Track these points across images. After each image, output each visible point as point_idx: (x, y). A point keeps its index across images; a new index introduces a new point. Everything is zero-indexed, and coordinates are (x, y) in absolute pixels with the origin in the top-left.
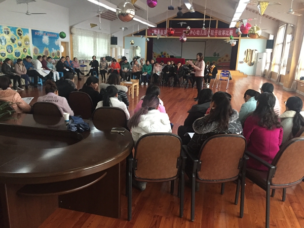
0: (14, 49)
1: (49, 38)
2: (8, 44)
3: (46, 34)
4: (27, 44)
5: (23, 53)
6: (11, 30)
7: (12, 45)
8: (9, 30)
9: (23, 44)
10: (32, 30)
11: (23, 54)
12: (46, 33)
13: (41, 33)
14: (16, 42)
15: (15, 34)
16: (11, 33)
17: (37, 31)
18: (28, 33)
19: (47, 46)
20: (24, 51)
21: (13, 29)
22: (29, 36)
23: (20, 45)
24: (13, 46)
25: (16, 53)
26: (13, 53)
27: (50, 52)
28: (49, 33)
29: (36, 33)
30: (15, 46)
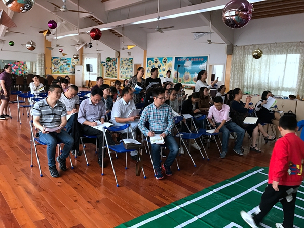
1: (192, 62)
3: (190, 60)
6: (159, 60)
8: (158, 60)
10: (176, 58)
12: (189, 58)
13: (184, 59)
14: (161, 68)
15: (161, 62)
16: (159, 62)
17: (181, 58)
18: (172, 60)
19: (188, 71)
21: (160, 59)
22: (173, 62)
23: (164, 70)
25: (160, 76)
27: (192, 76)
28: (193, 58)
29: (179, 60)
30: (160, 71)
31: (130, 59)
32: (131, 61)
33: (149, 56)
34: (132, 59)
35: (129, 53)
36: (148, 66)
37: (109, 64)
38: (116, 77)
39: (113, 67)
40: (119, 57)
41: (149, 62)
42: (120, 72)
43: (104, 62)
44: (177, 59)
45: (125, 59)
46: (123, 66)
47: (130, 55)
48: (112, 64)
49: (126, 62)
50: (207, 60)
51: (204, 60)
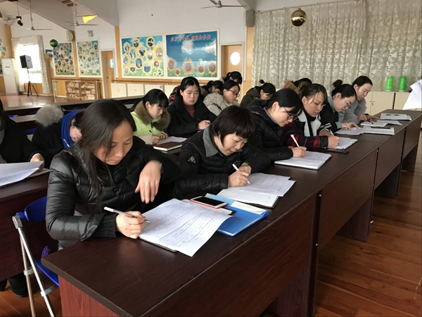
0: (143, 63)
2: (137, 57)
4: (160, 56)
5: (154, 67)
6: (141, 41)
7: (142, 58)
8: (139, 42)
9: (155, 57)
10: (167, 36)
11: (154, 69)
12: (188, 36)
13: (180, 38)
14: (146, 54)
15: (145, 45)
16: (141, 45)
17: (175, 35)
18: (161, 40)
19: (189, 57)
20: (155, 65)
21: (143, 40)
22: (163, 44)
23: (150, 58)
24: (142, 60)
25: (145, 68)
26: (143, 68)
27: (195, 65)
28: (194, 34)
29: (172, 39)
30: (145, 60)
31: (93, 42)
32: (96, 46)
33: (123, 35)
34: (97, 42)
35: (91, 33)
36: (124, 53)
37: (60, 53)
38: (73, 74)
39: (66, 58)
40: (74, 39)
41: (125, 45)
42: (79, 65)
43: (51, 51)
44: (169, 37)
45: (85, 43)
46: (83, 54)
47: (92, 35)
48: (63, 53)
49: (88, 48)
50: (216, 37)
51: (212, 38)
